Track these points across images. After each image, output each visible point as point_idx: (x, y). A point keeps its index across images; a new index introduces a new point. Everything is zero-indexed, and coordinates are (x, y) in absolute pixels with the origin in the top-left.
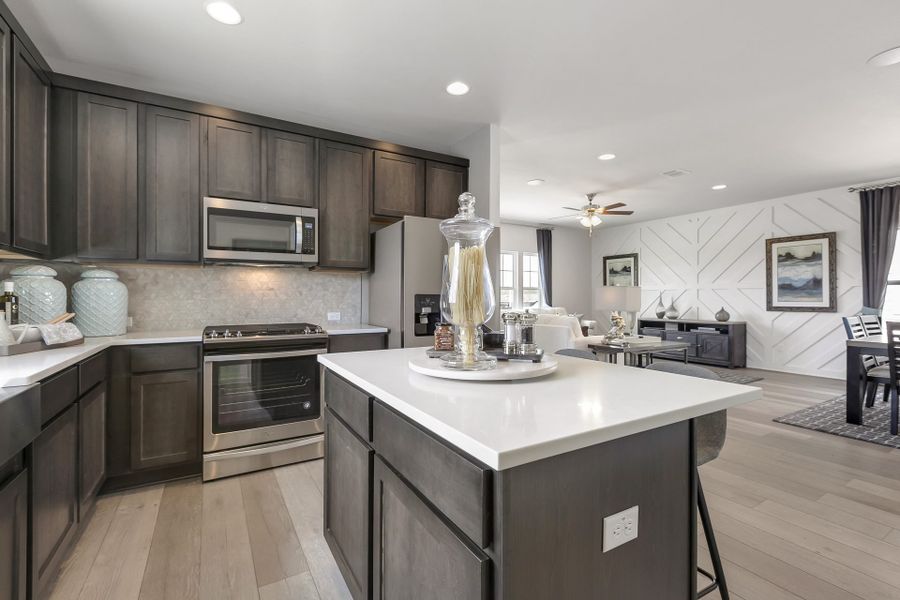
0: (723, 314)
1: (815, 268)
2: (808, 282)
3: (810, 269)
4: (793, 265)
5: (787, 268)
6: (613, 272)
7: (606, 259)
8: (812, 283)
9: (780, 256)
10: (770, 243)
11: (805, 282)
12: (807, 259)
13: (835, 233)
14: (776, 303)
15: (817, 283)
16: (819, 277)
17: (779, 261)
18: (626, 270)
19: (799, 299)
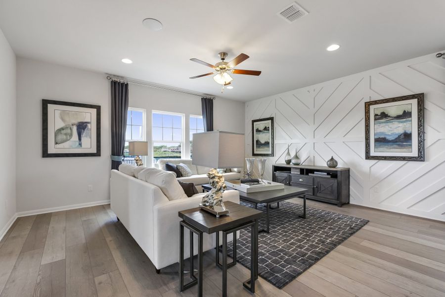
0: (333, 162)
1: (405, 124)
2: (399, 136)
3: (401, 125)
4: (386, 122)
5: (382, 125)
6: (258, 131)
7: (253, 121)
8: (402, 137)
9: (376, 115)
10: (368, 105)
11: (397, 136)
12: (398, 117)
13: (423, 94)
14: (372, 153)
15: (407, 136)
16: (409, 132)
17: (375, 119)
18: (266, 129)
19: (392, 150)
